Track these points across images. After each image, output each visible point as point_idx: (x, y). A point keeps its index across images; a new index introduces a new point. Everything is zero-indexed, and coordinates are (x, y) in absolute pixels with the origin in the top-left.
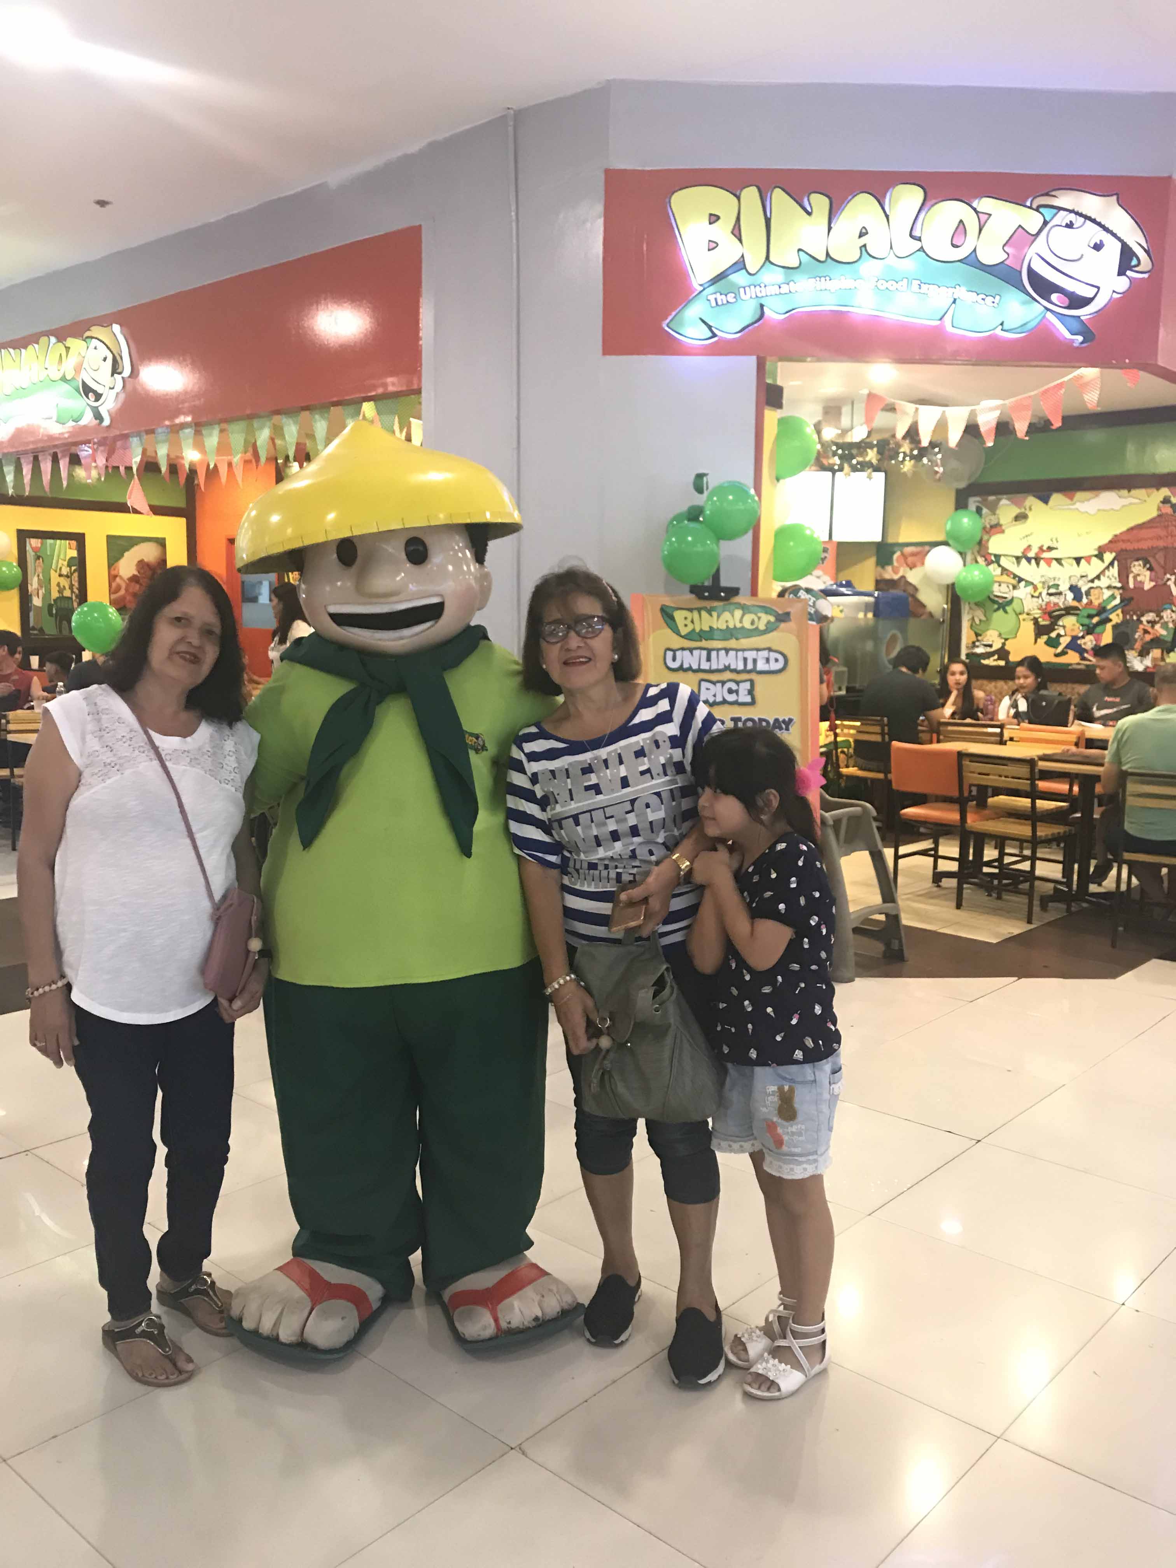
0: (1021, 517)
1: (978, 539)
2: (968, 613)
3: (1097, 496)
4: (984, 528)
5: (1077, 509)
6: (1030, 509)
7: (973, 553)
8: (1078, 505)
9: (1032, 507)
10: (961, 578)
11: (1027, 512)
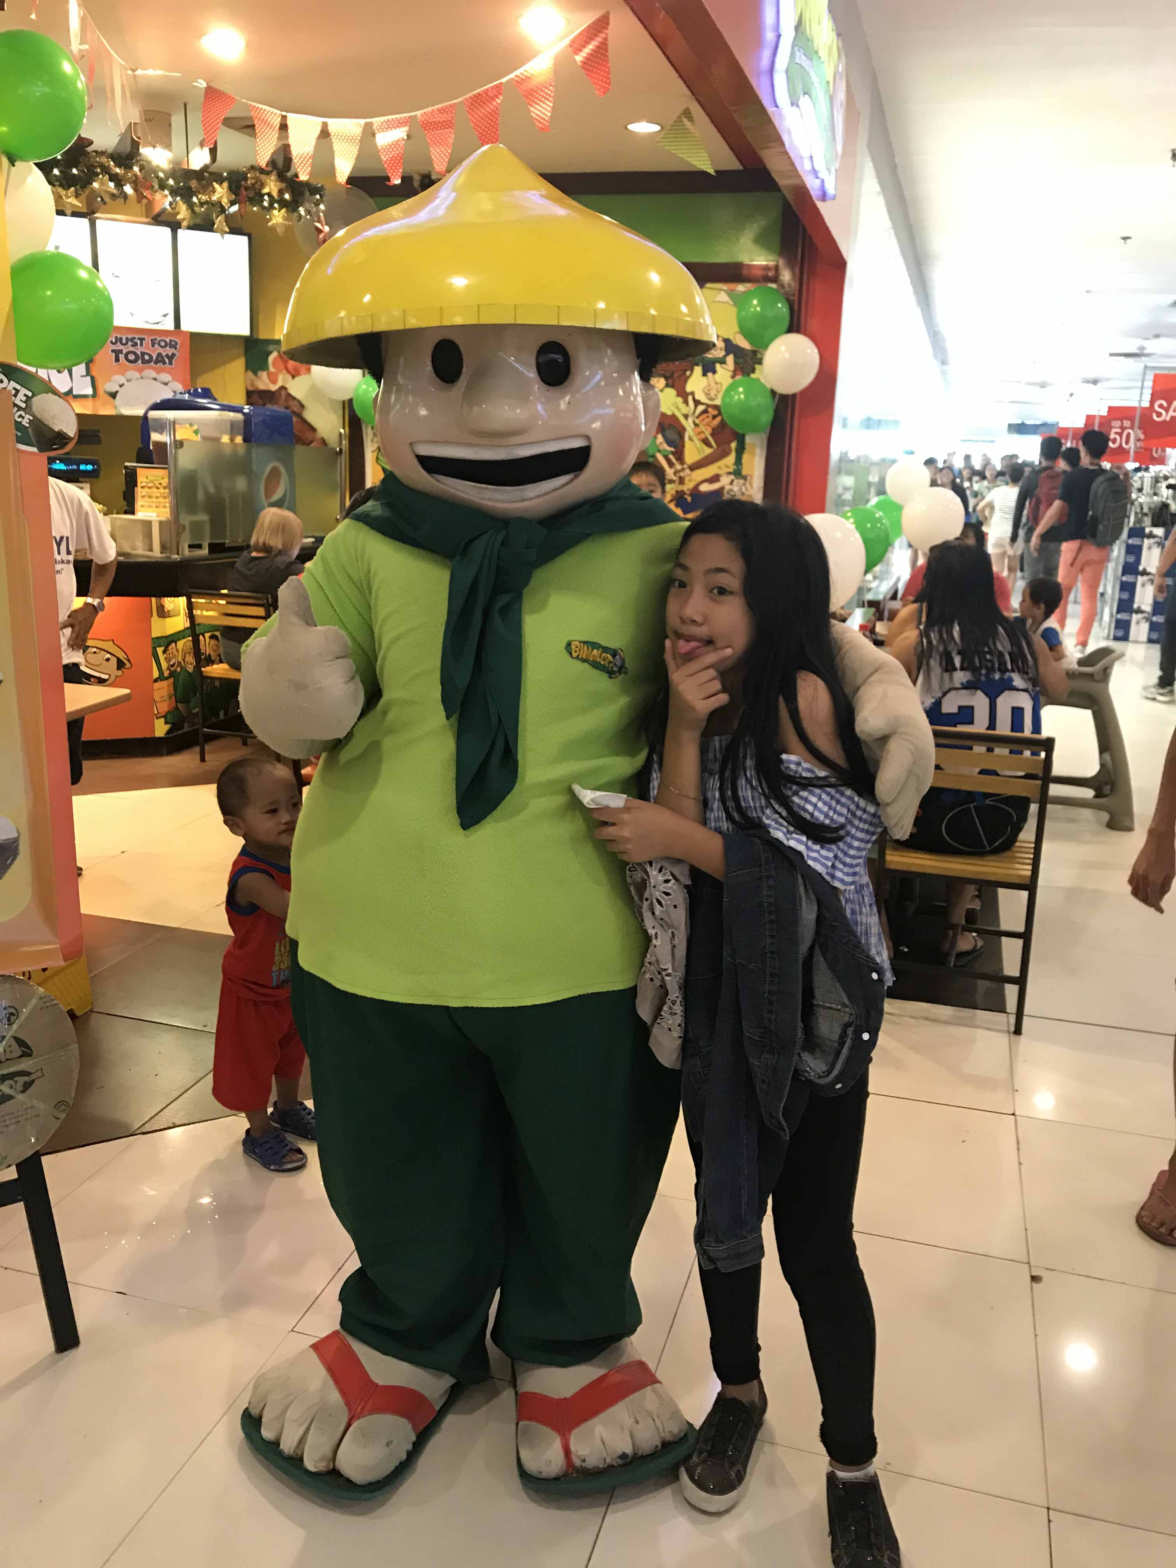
10: (361, 392)
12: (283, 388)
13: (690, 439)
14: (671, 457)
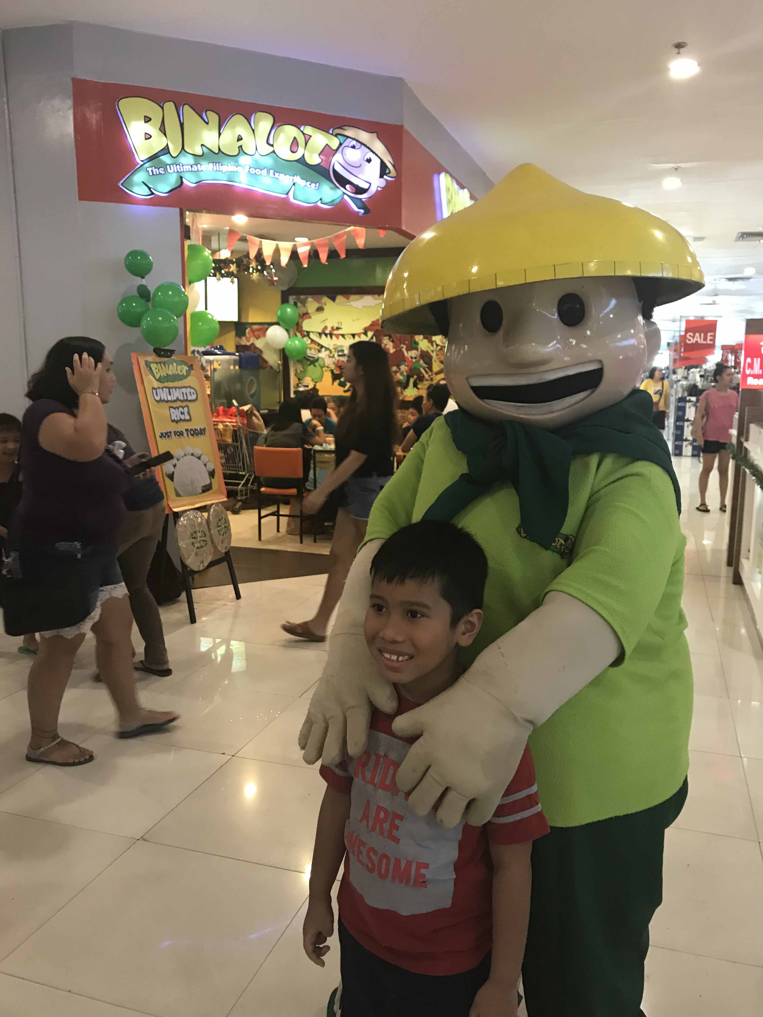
0: (320, 309)
1: (296, 322)
2: (293, 366)
3: (362, 298)
4: (300, 315)
5: (351, 305)
6: (325, 304)
7: (294, 331)
8: (352, 303)
9: (327, 303)
10: (288, 345)
11: (324, 306)
12: (253, 344)
13: (435, 361)
14: (427, 369)
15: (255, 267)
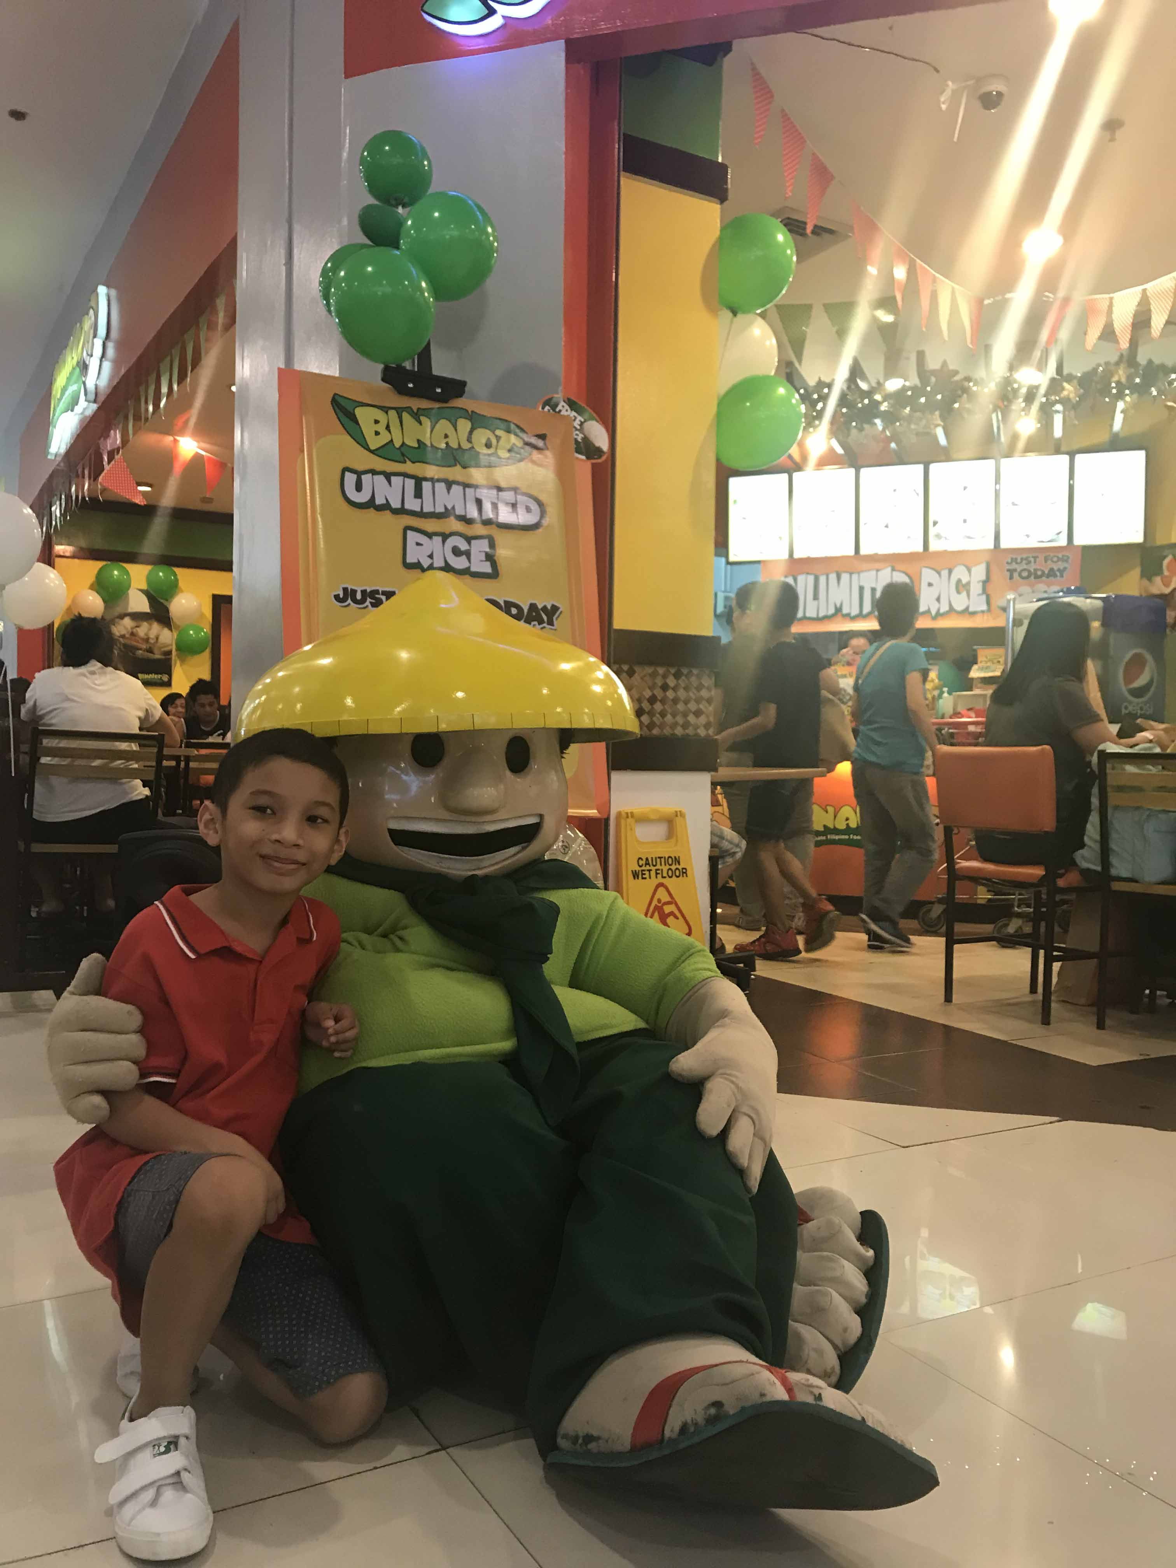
15: (1123, 380)
